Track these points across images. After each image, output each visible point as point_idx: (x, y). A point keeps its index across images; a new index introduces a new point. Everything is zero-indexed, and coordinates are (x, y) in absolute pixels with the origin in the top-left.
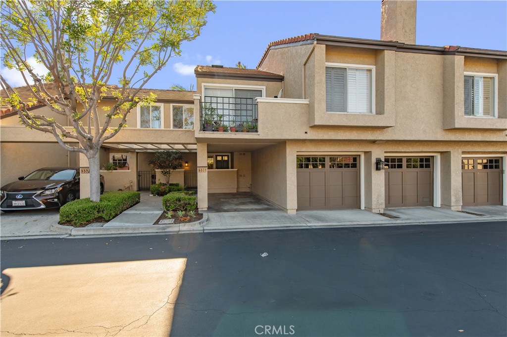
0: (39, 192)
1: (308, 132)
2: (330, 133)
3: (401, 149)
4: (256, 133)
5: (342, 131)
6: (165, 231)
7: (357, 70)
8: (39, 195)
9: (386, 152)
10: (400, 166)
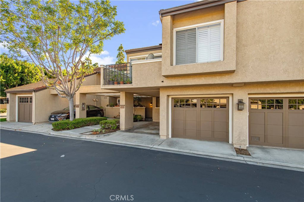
0: (59, 115)
1: (165, 81)
2: (181, 81)
3: (268, 90)
4: (131, 84)
5: (191, 79)
6: (80, 138)
7: (208, 27)
8: (59, 116)
9: (249, 94)
10: (281, 107)
